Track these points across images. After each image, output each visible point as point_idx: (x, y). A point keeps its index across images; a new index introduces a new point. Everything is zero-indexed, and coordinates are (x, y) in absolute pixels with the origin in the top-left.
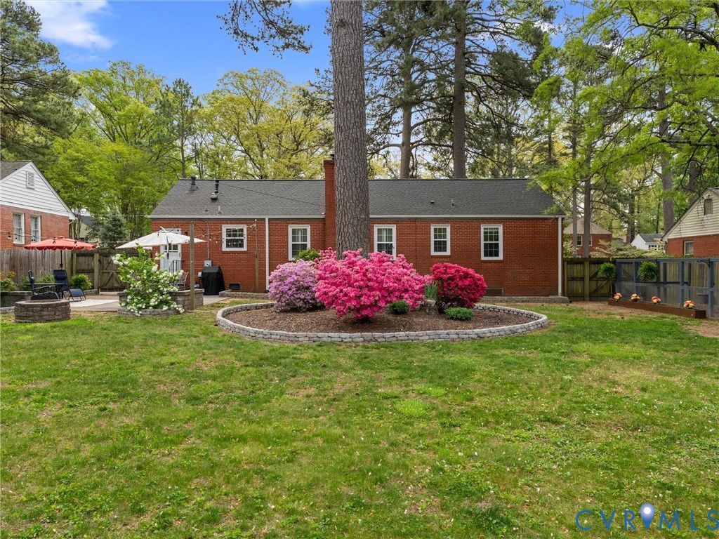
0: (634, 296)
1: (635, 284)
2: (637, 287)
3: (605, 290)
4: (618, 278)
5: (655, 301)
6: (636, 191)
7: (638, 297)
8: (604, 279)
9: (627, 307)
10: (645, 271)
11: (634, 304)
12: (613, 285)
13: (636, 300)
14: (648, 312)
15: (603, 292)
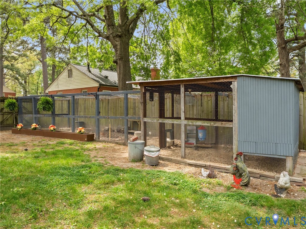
0: (34, 125)
1: (34, 116)
2: (35, 117)
3: (10, 122)
4: (20, 112)
5: (52, 128)
6: (28, 75)
7: (37, 126)
8: (9, 113)
9: (28, 135)
10: (43, 104)
11: (35, 132)
12: (16, 118)
13: (35, 129)
14: (46, 139)
15: (8, 123)
